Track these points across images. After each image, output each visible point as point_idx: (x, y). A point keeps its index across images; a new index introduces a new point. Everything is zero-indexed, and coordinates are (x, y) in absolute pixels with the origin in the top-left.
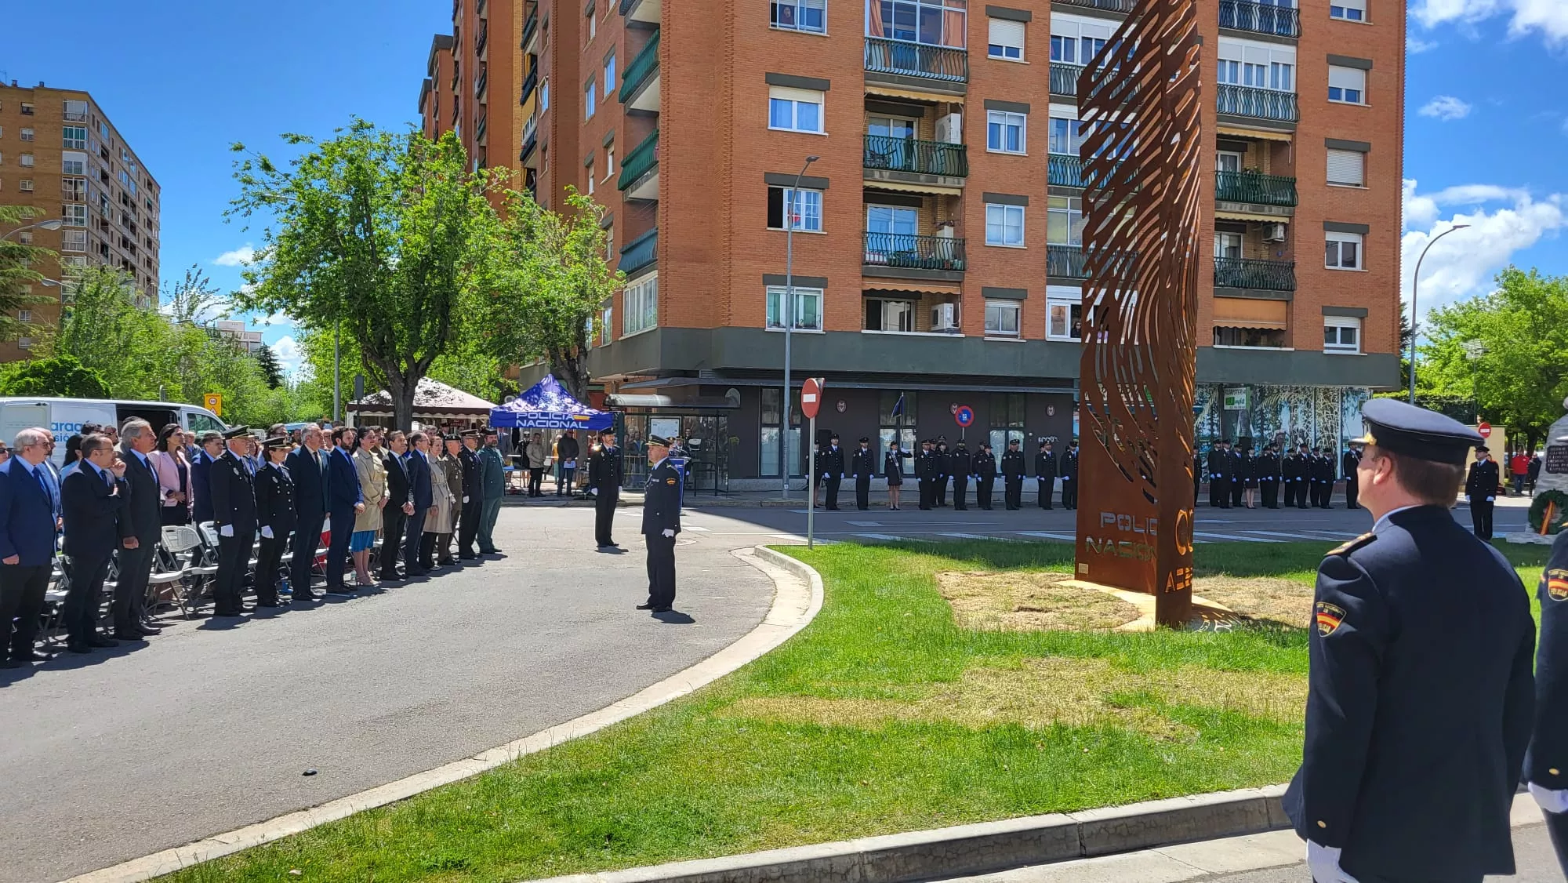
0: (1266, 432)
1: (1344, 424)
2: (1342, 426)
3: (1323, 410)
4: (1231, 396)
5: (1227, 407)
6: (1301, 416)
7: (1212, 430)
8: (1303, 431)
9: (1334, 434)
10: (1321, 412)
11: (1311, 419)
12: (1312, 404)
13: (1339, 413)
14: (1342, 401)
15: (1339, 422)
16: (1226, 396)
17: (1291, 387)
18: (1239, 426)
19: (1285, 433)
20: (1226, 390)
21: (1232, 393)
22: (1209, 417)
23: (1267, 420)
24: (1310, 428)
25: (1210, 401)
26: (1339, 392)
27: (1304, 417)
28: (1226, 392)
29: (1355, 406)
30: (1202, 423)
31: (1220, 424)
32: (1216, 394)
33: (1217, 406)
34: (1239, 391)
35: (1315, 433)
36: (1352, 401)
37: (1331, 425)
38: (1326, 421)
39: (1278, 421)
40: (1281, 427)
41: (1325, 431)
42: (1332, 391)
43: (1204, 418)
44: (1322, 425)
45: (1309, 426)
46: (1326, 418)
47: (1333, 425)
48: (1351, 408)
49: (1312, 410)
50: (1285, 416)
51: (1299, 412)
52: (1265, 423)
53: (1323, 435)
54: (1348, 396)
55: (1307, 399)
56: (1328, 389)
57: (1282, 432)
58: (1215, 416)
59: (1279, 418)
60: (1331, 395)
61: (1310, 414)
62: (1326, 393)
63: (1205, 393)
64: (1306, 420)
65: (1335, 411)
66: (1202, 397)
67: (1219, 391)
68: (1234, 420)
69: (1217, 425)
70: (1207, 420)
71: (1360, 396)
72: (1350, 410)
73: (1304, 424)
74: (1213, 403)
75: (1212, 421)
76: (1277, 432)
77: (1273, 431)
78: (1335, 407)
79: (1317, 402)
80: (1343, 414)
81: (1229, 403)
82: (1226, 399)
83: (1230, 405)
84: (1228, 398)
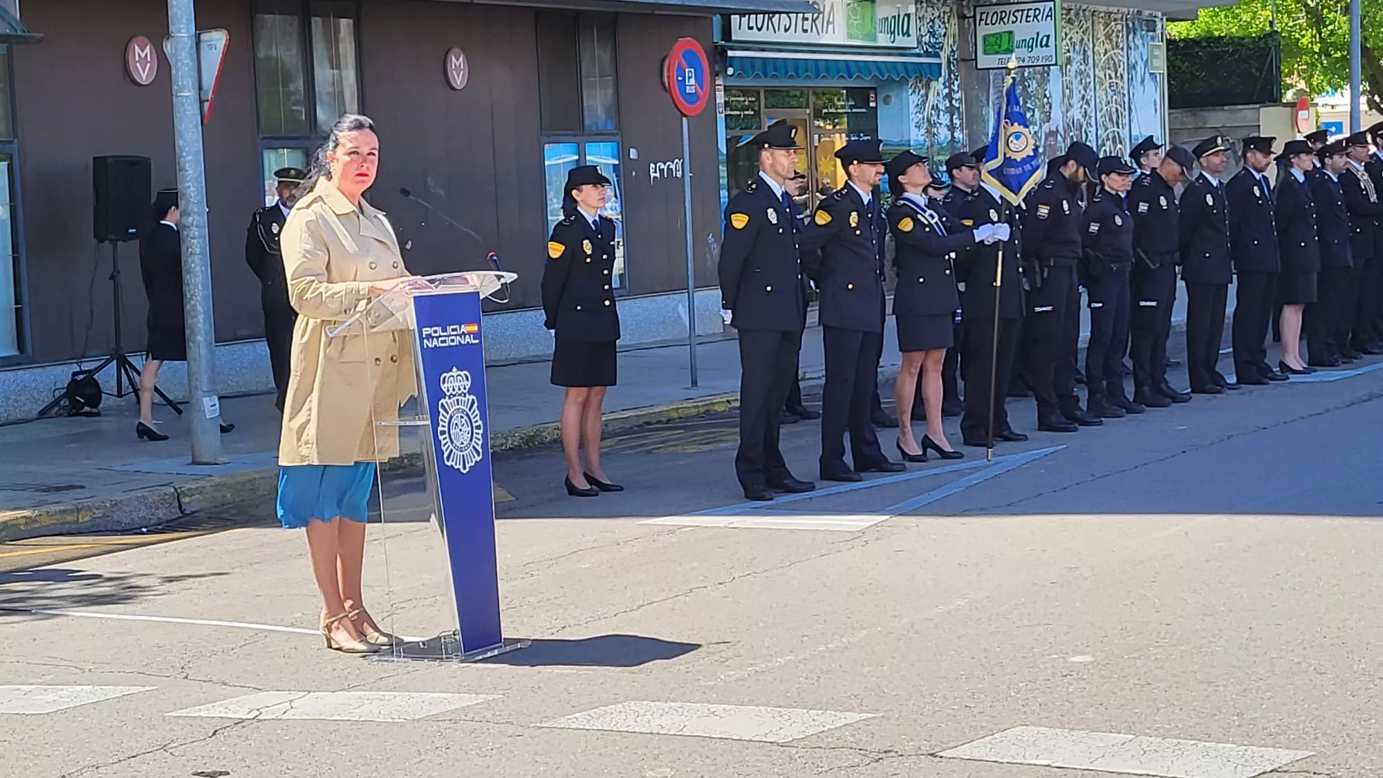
1: (1133, 107)
2: (1130, 108)
3: (1103, 69)
4: (1000, 28)
5: (984, 61)
6: (1075, 83)
7: (952, 128)
8: (1081, 127)
9: (1120, 131)
10: (1101, 74)
11: (1090, 94)
12: (1090, 52)
13: (1125, 77)
14: (1129, 48)
15: (1126, 100)
16: (983, 30)
19: (1057, 131)
20: (982, 14)
21: (1006, 20)
22: (947, 90)
23: (1030, 99)
24: (1090, 117)
25: (945, 46)
26: (1124, 23)
27: (1081, 87)
28: (981, 20)
29: (1145, 59)
30: (935, 108)
31: (963, 109)
32: (953, 27)
33: (956, 59)
34: (1025, 12)
35: (1097, 130)
36: (1141, 47)
37: (1117, 109)
38: (1109, 98)
39: (1045, 100)
40: (1052, 116)
41: (1109, 125)
42: (1115, 20)
43: (938, 94)
44: (1105, 109)
45: (1088, 112)
46: (1109, 90)
47: (1119, 107)
48: (1141, 64)
49: (1090, 69)
50: (1055, 87)
51: (1073, 74)
52: (1029, 105)
53: (1108, 135)
54: (1135, 34)
55: (1083, 39)
56: (1110, 13)
57: (1054, 129)
58: (956, 88)
59: (1047, 92)
60: (1113, 31)
61: (1088, 80)
62: (1107, 25)
63: (937, 21)
64: (1084, 97)
65: (1120, 70)
66: (932, 34)
67: (959, 17)
68: (984, 99)
69: (959, 113)
70: (944, 98)
71: (1150, 34)
72: (1138, 68)
73: (1081, 107)
74: (950, 49)
75: (951, 102)
76: (1046, 127)
77: (1041, 127)
78: (1119, 61)
79: (1096, 49)
80: (1130, 80)
81: (996, 47)
82: (985, 38)
83: (997, 53)
84: (989, 36)
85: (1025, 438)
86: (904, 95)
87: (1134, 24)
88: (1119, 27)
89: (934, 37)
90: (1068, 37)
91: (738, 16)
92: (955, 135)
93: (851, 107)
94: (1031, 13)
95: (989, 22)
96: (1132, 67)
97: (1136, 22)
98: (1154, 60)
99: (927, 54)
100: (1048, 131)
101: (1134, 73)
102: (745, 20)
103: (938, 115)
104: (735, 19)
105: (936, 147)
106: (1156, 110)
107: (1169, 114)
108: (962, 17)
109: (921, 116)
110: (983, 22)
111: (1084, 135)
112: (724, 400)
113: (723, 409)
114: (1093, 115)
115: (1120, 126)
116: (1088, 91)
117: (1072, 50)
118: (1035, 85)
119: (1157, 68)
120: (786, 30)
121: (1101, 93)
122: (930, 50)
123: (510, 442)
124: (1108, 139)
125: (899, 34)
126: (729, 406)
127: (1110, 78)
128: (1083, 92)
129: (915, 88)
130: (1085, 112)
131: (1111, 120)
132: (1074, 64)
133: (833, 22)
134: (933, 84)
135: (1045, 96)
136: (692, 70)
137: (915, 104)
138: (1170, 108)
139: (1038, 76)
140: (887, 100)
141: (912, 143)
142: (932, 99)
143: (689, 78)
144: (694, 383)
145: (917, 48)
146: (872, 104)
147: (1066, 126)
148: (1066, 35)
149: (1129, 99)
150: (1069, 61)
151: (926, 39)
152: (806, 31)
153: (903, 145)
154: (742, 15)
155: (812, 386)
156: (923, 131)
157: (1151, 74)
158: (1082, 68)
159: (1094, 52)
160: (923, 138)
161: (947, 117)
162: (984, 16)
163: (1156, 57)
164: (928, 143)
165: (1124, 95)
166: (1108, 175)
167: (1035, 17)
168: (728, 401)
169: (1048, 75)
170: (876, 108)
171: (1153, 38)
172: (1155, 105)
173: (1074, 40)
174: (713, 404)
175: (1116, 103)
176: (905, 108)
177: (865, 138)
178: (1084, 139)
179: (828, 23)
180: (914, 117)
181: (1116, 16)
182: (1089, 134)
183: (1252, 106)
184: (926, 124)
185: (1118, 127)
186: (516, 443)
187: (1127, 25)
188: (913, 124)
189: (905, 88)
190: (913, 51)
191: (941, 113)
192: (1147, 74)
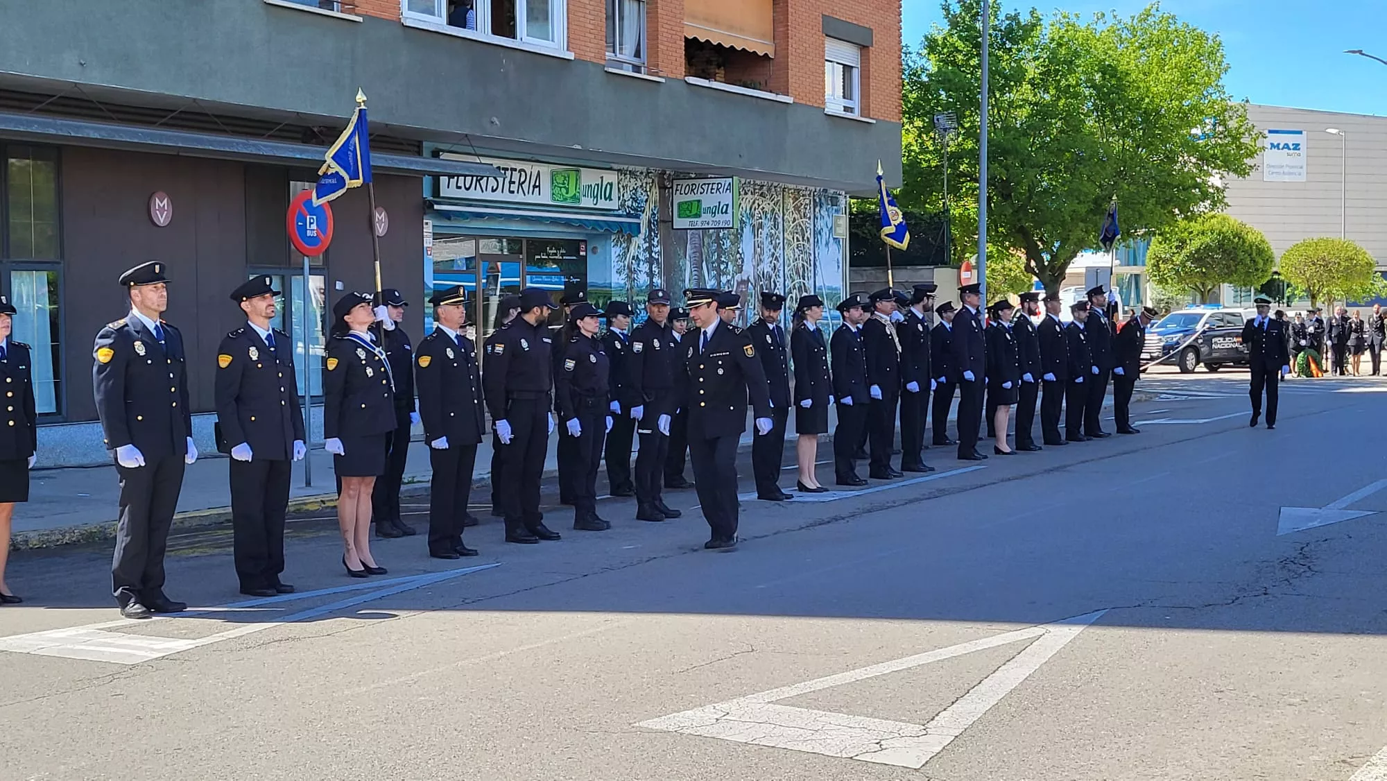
0: (724, 279)
1: (818, 264)
2: (815, 264)
3: (792, 233)
4: (691, 197)
5: (679, 223)
6: (766, 243)
7: (651, 274)
8: (770, 278)
9: (806, 282)
10: (790, 238)
11: (779, 252)
12: (780, 220)
13: (812, 240)
14: (815, 217)
15: (812, 258)
16: (678, 198)
17: (755, 184)
18: (688, 263)
19: (748, 280)
20: (677, 185)
21: (695, 191)
22: (647, 245)
23: (724, 254)
24: (778, 271)
25: (647, 210)
26: (812, 198)
27: (771, 247)
28: (677, 190)
29: (829, 227)
30: (636, 258)
31: (661, 260)
32: (655, 193)
33: (657, 221)
34: (711, 186)
35: (785, 280)
36: (826, 217)
37: (803, 265)
38: (797, 256)
39: (738, 256)
40: (744, 268)
41: (795, 277)
42: (803, 196)
43: (639, 247)
44: (792, 264)
45: (777, 267)
46: (796, 250)
47: (805, 264)
48: (825, 230)
49: (779, 233)
50: (747, 246)
51: (764, 236)
52: (723, 259)
53: (794, 285)
54: (821, 207)
55: (774, 209)
56: (799, 191)
57: (745, 278)
58: (655, 243)
59: (740, 250)
60: (802, 204)
61: (778, 241)
62: (796, 199)
63: (639, 190)
64: (773, 254)
65: (807, 235)
66: (635, 200)
67: (660, 188)
68: (681, 253)
69: (658, 263)
70: (644, 250)
71: (835, 207)
72: (823, 234)
73: (771, 262)
74: (651, 212)
75: (650, 255)
76: (738, 277)
77: (733, 277)
78: (807, 228)
79: (786, 217)
80: (816, 243)
81: (688, 212)
82: (680, 204)
83: (688, 217)
84: (682, 203)
85: (475, 553)
86: (608, 248)
87: (820, 199)
88: (808, 202)
89: (636, 202)
90: (761, 207)
91: (447, 178)
92: (654, 280)
93: (562, 255)
94: (715, 186)
95: (683, 192)
96: (817, 233)
97: (823, 198)
98: (838, 228)
99: (629, 215)
100: (740, 280)
101: (819, 237)
102: (453, 181)
103: (638, 265)
104: (444, 180)
105: (635, 289)
106: (839, 267)
107: (850, 271)
108: (662, 187)
109: (622, 264)
110: (678, 192)
111: (772, 284)
112: (319, 500)
113: (317, 508)
114: (782, 268)
115: (806, 279)
116: (777, 250)
117: (763, 217)
118: (729, 244)
119: (839, 234)
120: (493, 191)
121: (789, 252)
122: (632, 212)
123: (67, 538)
124: (794, 288)
125: (601, 198)
126: (323, 505)
127: (798, 240)
128: (773, 250)
129: (617, 242)
130: (775, 266)
131: (797, 273)
132: (765, 229)
133: (539, 186)
134: (634, 240)
135: (738, 253)
136: (315, 217)
137: (617, 254)
138: (851, 266)
139: (732, 237)
140: (594, 250)
141: (613, 285)
142: (633, 251)
143: (311, 223)
144: (308, 484)
145: (619, 209)
146: (582, 253)
147: (756, 277)
148: (759, 205)
149: (815, 257)
150: (761, 226)
151: (629, 203)
152: (513, 192)
153: (606, 287)
154: (451, 176)
155: (416, 489)
156: (623, 276)
157: (834, 239)
158: (773, 232)
159: (783, 220)
160: (623, 282)
161: (647, 265)
162: (679, 187)
163: (839, 226)
164: (628, 286)
165: (810, 254)
166: (582, 319)
167: (718, 189)
168: (323, 502)
169: (742, 236)
170: (586, 256)
171: (837, 211)
172: (838, 263)
173: (766, 209)
174: (305, 504)
175: (802, 260)
176: (608, 257)
177: (575, 280)
178: (773, 287)
179: (535, 187)
180: (615, 264)
181: (804, 193)
182: (778, 284)
183: (928, 267)
184: (627, 271)
185: (804, 279)
186: (74, 539)
187: (814, 200)
188: (614, 271)
189: (608, 241)
190: (616, 213)
191: (641, 263)
192: (831, 238)
